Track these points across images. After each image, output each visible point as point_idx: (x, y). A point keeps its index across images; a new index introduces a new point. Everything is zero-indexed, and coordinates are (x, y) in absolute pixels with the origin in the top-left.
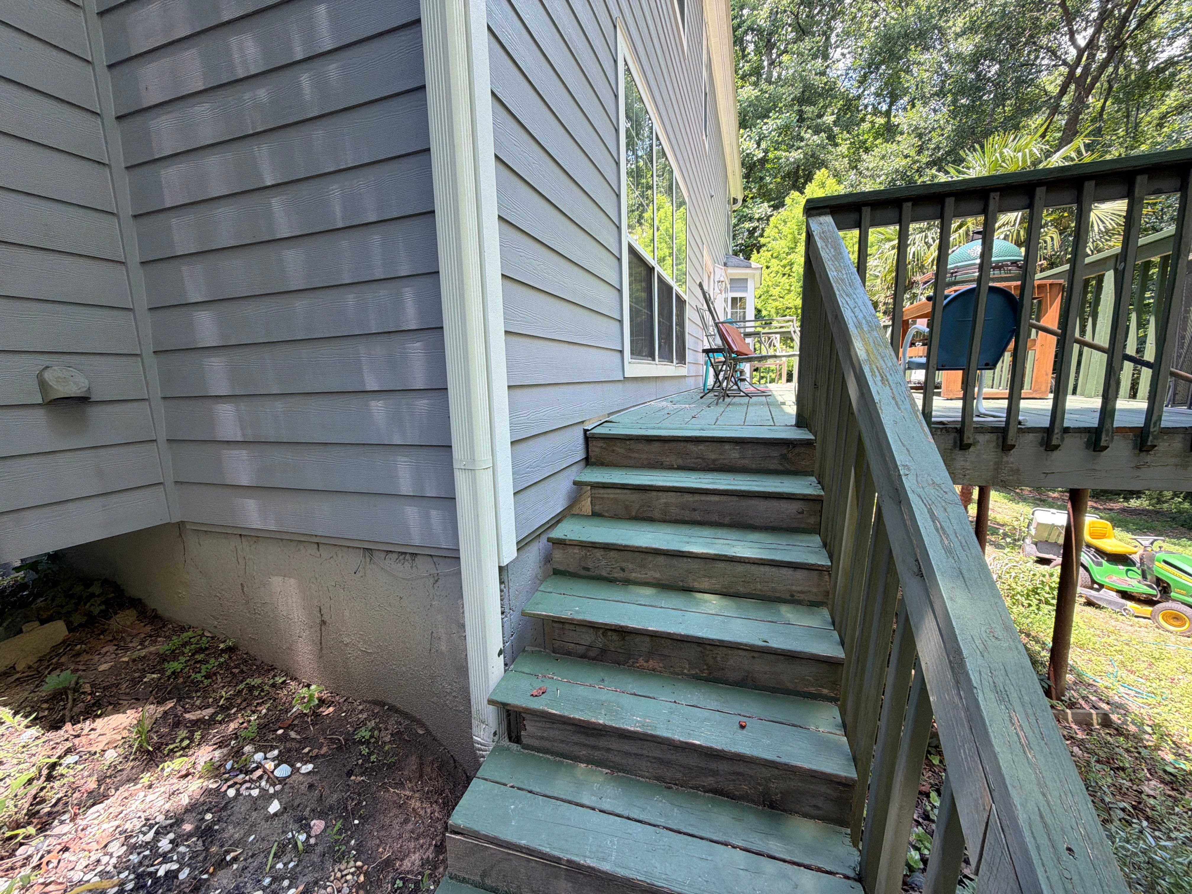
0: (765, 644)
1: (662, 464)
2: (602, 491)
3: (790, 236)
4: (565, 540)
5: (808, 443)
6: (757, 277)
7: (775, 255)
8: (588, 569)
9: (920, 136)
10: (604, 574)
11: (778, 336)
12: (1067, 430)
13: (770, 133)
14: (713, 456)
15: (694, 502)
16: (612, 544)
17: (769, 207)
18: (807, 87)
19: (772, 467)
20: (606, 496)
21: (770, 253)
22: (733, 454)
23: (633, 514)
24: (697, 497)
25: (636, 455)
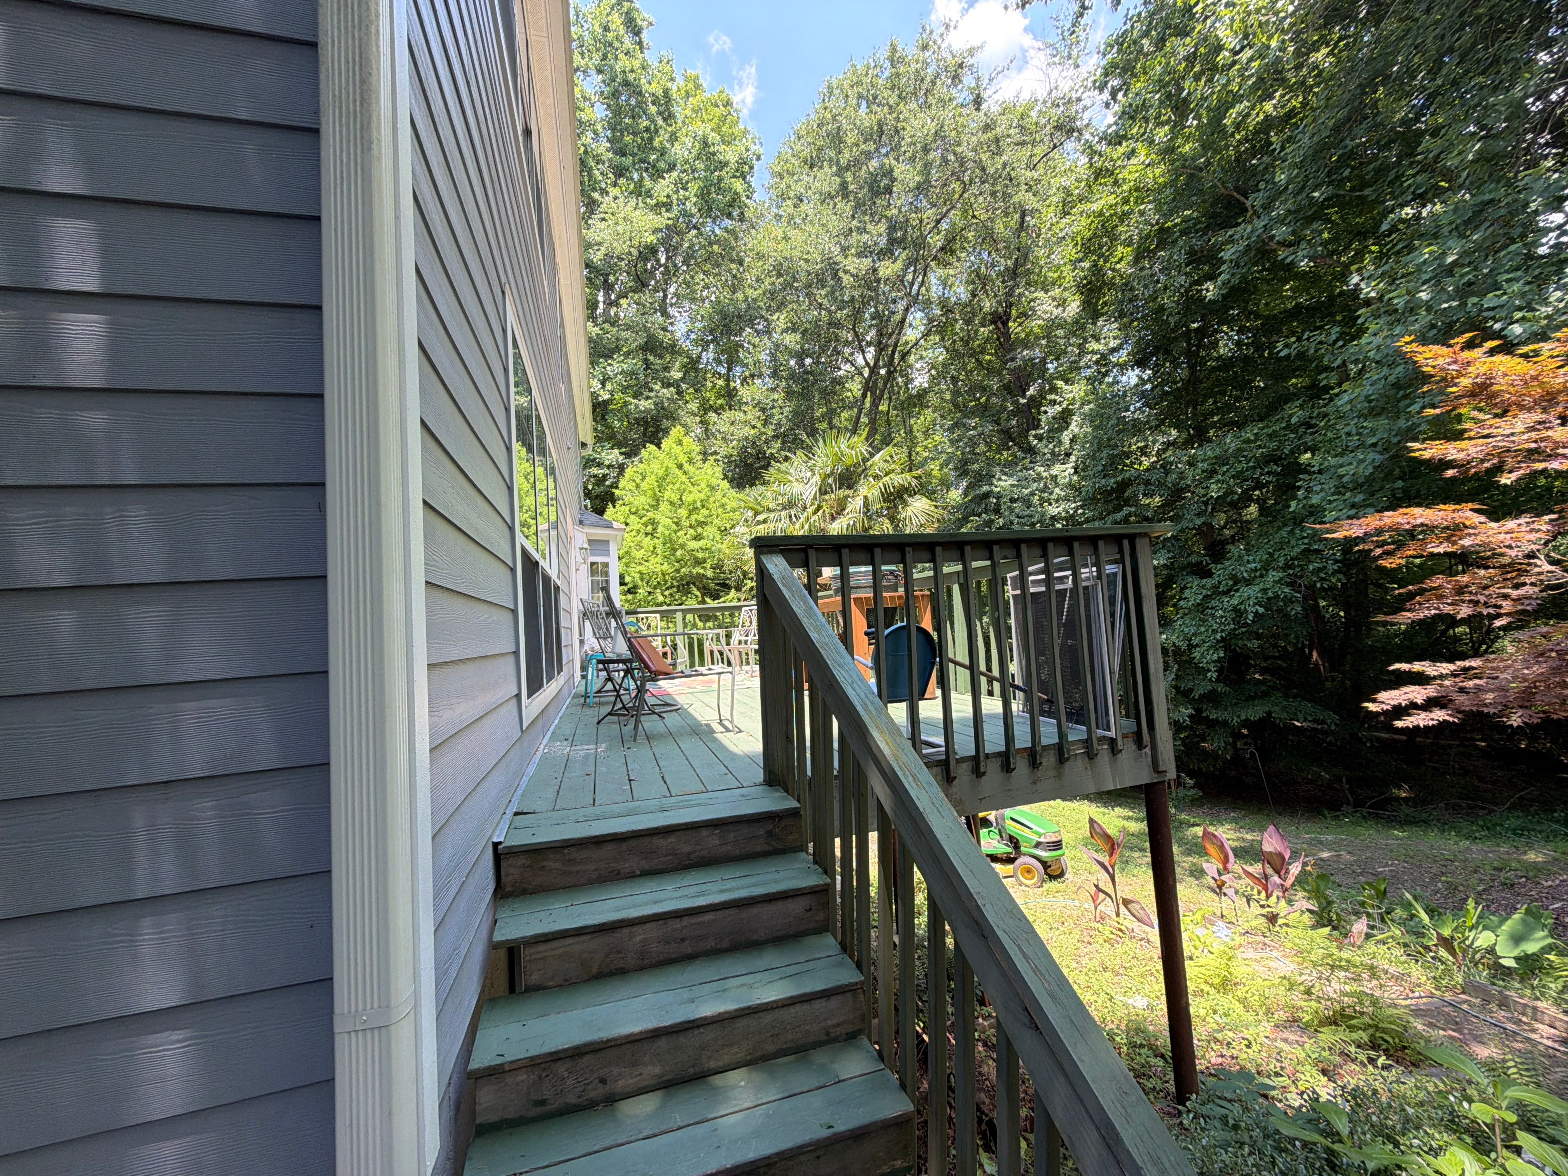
0: (831, 1131)
1: (619, 874)
2: (542, 947)
3: (650, 492)
4: (502, 1065)
5: (794, 814)
6: (619, 539)
7: (633, 510)
8: (543, 1103)
9: (763, 410)
10: (572, 1099)
11: (658, 615)
12: (987, 756)
13: (616, 375)
14: (686, 849)
15: (683, 928)
16: (586, 1045)
17: (621, 454)
18: (651, 338)
19: (758, 849)
20: (550, 953)
21: (628, 508)
22: (712, 841)
23: (595, 970)
24: (686, 921)
25: (579, 868)
